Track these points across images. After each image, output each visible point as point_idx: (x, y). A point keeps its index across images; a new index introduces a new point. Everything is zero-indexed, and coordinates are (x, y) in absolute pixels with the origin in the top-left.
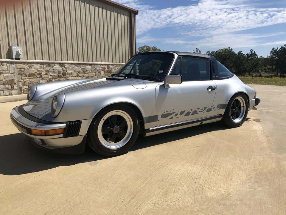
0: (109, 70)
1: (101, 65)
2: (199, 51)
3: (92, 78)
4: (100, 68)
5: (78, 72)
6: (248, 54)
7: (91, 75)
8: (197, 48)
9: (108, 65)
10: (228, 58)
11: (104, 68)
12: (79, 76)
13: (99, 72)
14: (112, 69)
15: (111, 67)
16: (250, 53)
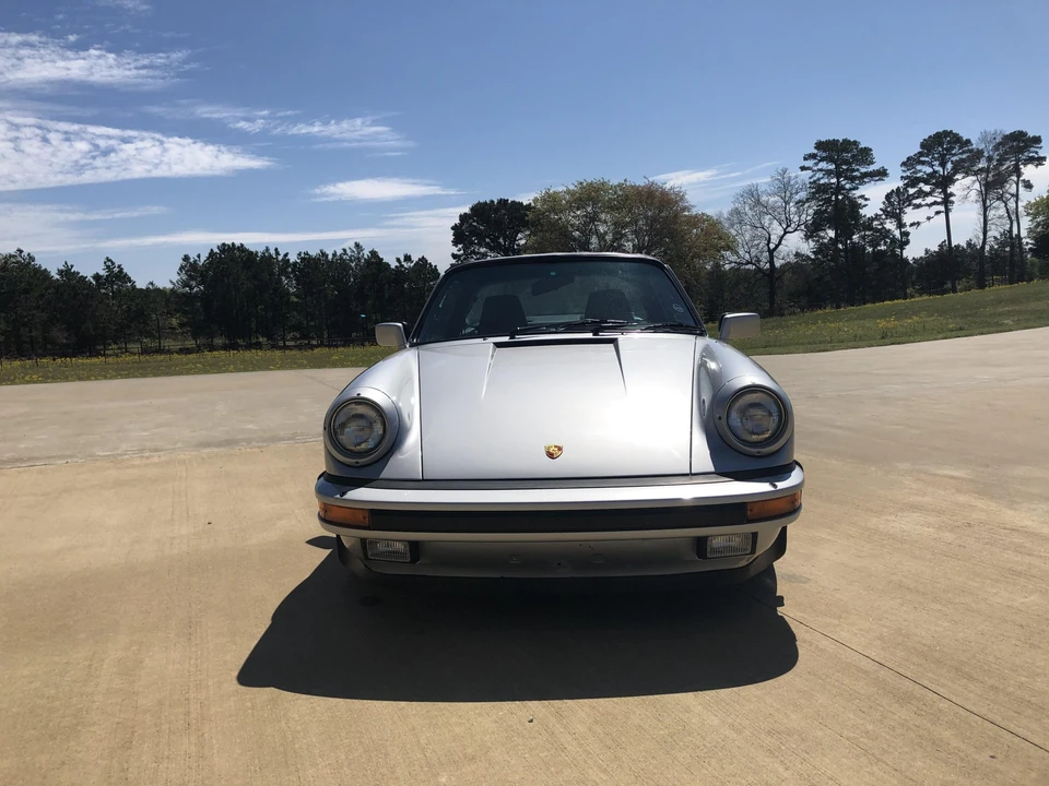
6: (97, 277)
10: (26, 291)
16: (103, 273)
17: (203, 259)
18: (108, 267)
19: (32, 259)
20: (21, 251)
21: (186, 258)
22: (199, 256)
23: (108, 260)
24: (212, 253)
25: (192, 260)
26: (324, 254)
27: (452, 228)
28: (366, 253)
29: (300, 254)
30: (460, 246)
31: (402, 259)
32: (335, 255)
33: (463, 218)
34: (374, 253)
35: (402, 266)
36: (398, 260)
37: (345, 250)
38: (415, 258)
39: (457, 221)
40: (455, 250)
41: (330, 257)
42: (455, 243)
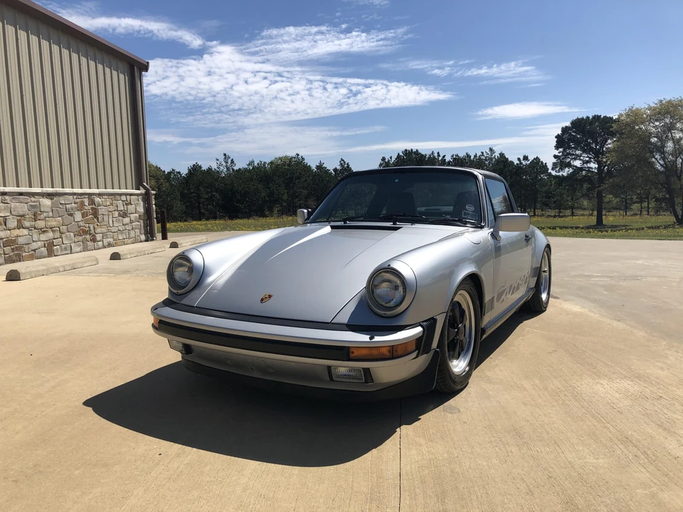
0: (92, 209)
1: (75, 197)
2: (229, 161)
3: (55, 231)
4: (73, 205)
5: (21, 216)
6: (335, 170)
7: (53, 223)
8: (225, 155)
9: (90, 195)
10: (299, 178)
11: (82, 204)
12: (23, 228)
13: (71, 215)
14: (99, 205)
15: (97, 199)
16: (339, 168)
17: (393, 159)
18: (341, 164)
19: (303, 159)
20: (298, 155)
21: (383, 159)
22: (391, 158)
23: (342, 160)
24: (399, 156)
25: (387, 160)
26: (468, 156)
27: (556, 137)
28: (497, 155)
29: (452, 156)
30: (561, 150)
31: (522, 158)
32: (475, 156)
33: (565, 130)
34: (502, 155)
35: (521, 163)
36: (519, 159)
37: (482, 153)
38: (531, 158)
39: (560, 132)
40: (556, 152)
41: (472, 158)
42: (557, 148)
